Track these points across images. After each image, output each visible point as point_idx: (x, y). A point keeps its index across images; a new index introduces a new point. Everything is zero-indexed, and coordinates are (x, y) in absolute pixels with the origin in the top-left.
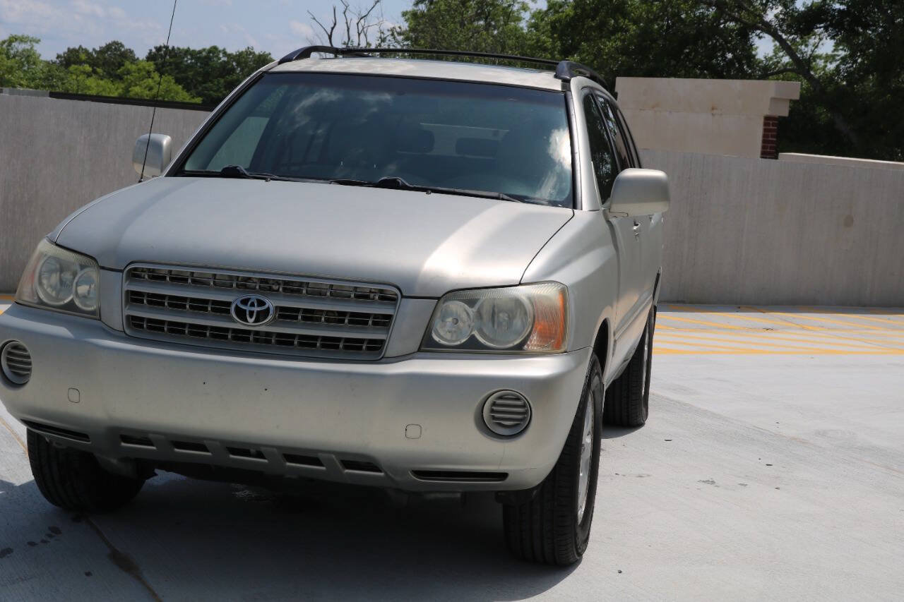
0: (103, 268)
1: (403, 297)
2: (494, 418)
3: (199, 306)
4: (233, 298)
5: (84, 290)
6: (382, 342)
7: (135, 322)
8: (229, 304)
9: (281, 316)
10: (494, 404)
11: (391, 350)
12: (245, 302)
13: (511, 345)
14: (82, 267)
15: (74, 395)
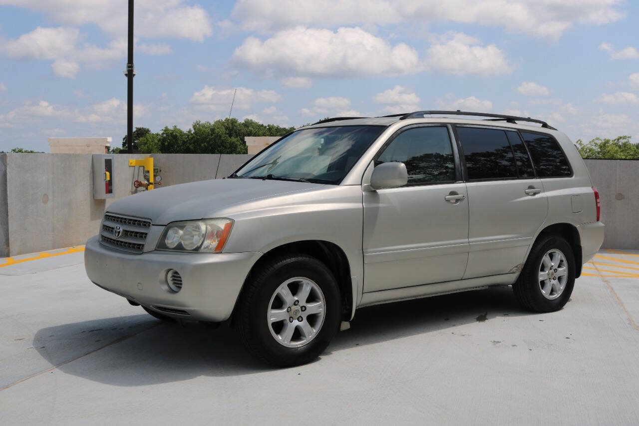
1: (152, 225)
2: (174, 283)
6: (143, 245)
7: (104, 239)
9: (124, 234)
10: (173, 276)
11: (146, 249)
13: (193, 248)
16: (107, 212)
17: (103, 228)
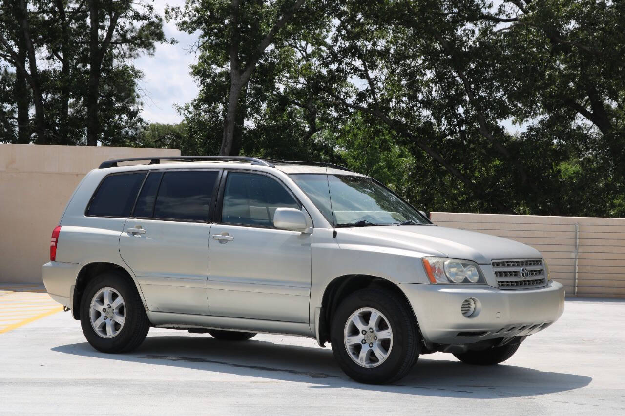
0: (478, 264)
3: (510, 273)
4: (520, 269)
5: (470, 273)
8: (519, 272)
9: (530, 274)
12: (523, 270)
14: (465, 265)
15: (498, 315)
16: (492, 260)
17: (497, 275)
